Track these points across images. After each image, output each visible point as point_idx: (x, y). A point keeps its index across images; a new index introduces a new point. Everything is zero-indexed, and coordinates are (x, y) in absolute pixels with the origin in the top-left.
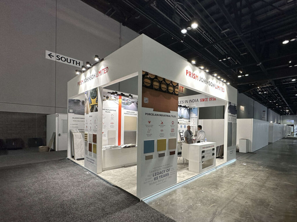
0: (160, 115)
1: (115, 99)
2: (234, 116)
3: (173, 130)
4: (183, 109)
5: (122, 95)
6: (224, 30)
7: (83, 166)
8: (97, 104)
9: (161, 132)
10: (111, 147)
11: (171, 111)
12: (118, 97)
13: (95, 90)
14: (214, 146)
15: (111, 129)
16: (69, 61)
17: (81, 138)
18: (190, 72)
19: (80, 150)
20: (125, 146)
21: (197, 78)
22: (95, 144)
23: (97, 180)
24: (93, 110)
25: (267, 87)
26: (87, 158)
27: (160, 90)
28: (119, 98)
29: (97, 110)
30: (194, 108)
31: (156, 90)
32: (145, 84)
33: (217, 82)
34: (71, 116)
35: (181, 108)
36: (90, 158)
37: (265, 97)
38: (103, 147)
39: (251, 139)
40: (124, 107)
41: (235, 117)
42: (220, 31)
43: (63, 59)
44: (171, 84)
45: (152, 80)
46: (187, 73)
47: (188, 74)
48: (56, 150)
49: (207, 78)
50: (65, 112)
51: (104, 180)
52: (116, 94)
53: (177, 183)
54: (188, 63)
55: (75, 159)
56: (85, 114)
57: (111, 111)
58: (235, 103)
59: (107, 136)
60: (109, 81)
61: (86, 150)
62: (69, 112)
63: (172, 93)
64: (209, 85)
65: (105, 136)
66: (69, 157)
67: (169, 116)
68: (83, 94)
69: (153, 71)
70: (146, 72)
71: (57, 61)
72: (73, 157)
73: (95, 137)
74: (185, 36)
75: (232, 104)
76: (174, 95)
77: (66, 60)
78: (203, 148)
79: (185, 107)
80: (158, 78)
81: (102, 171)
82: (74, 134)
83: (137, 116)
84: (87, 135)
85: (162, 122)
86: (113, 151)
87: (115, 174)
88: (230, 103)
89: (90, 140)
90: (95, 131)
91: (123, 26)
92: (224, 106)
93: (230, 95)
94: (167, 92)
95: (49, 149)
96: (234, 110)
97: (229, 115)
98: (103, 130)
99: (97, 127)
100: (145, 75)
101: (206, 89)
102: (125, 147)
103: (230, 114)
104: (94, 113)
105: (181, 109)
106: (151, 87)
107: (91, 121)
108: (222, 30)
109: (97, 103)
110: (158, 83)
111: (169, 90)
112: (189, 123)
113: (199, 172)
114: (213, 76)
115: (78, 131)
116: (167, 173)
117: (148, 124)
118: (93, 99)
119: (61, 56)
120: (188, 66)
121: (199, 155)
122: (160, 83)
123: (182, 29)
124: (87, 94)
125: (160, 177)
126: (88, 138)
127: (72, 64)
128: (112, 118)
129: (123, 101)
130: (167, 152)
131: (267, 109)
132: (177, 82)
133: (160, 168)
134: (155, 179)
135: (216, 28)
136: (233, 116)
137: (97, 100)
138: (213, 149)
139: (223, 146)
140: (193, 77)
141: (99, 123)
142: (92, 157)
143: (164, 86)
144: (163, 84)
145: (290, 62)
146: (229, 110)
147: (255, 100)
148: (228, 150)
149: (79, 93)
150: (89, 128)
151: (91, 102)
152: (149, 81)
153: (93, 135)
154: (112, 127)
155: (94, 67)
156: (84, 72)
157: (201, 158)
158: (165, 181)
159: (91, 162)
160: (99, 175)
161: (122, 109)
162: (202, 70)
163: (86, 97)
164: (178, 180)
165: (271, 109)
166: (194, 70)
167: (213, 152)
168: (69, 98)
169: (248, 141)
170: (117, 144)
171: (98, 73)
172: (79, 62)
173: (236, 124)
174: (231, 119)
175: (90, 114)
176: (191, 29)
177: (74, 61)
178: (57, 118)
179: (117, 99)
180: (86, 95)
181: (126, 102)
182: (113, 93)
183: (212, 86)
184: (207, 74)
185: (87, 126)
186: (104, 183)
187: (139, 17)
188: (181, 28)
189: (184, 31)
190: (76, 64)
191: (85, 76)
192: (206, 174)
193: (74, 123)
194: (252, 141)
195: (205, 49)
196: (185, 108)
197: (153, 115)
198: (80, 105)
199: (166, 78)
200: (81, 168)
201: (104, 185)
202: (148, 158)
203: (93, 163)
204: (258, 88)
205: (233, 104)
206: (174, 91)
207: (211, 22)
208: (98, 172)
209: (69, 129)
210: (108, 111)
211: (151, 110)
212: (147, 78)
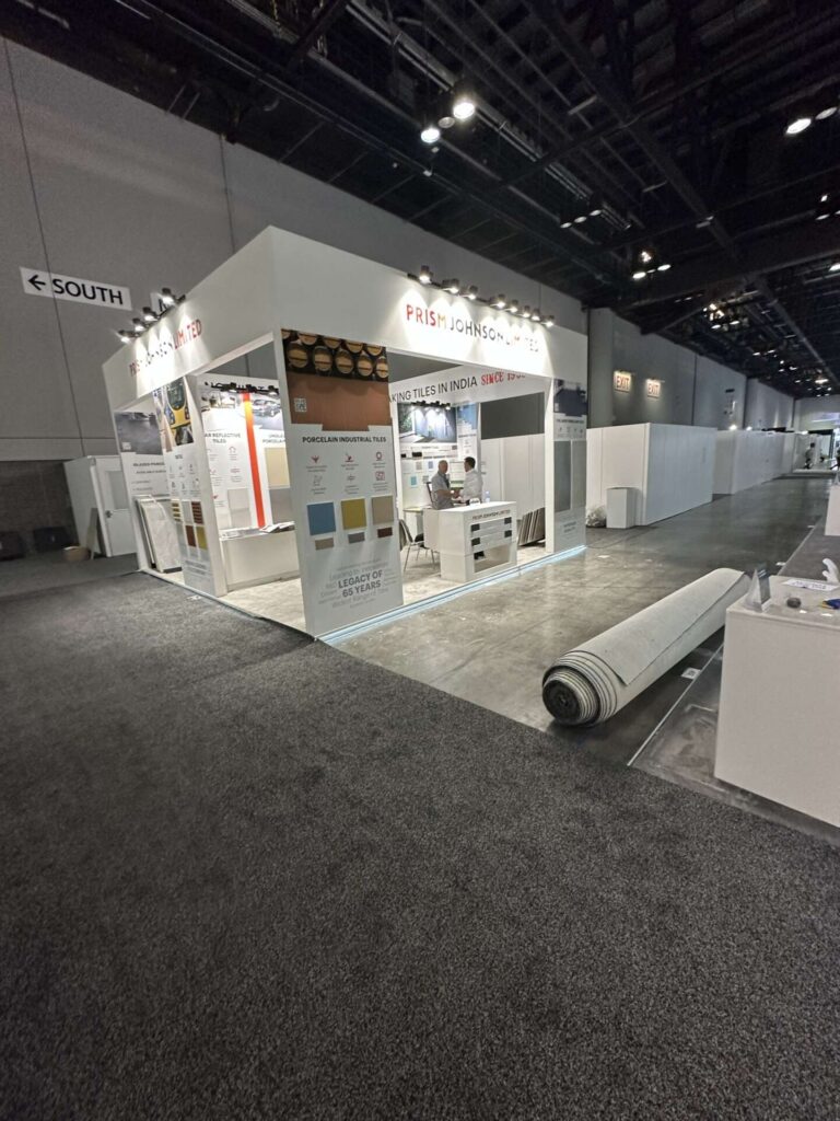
0: (343, 439)
1: (232, 402)
2: (577, 422)
3: (380, 476)
4: (432, 412)
5: (251, 389)
6: (576, 102)
7: (182, 583)
8: (189, 423)
9: (349, 483)
10: (240, 532)
11: (370, 427)
12: (241, 396)
13: (178, 384)
14: (508, 512)
15: (235, 486)
16: (90, 294)
17: (163, 518)
18: (418, 309)
19: (167, 548)
20: (274, 527)
21: (442, 323)
22: (200, 525)
23: (219, 610)
24: (181, 439)
25: (747, 302)
26: (187, 562)
27: (334, 372)
28: (244, 400)
29: (190, 440)
30: (466, 407)
31: (324, 374)
32: (294, 362)
33: (511, 324)
34: (129, 458)
35: (426, 409)
36: (195, 561)
37: (734, 339)
38: (221, 532)
39: (642, 486)
40: (259, 424)
41: (582, 422)
42: (561, 108)
43: (73, 289)
44: (364, 353)
45: (309, 349)
46: (409, 313)
47: (413, 317)
48: (109, 555)
49: (477, 317)
50: (113, 451)
51: (235, 609)
52: (233, 391)
53: (405, 604)
54: (411, 283)
55: (159, 571)
56: (164, 450)
57: (226, 439)
58: (577, 379)
59: (226, 503)
60: (207, 360)
61: (182, 544)
62: (123, 451)
63: (369, 378)
64: (482, 338)
65: (221, 504)
66: (144, 566)
67: (367, 440)
68: (149, 396)
69: (310, 327)
70: (291, 331)
71: (58, 296)
72: (154, 566)
73: (196, 507)
74: (435, 150)
75: (567, 386)
76: (379, 383)
77: (81, 290)
78: (475, 518)
79: (436, 405)
80: (326, 342)
81: (229, 592)
82: (145, 507)
83: (284, 445)
84: (177, 505)
85: (350, 458)
86: (249, 543)
87: (260, 595)
88: (560, 383)
89: (187, 517)
90: (196, 493)
91: (229, 145)
92: (543, 393)
93: (558, 357)
94: (355, 375)
95: (89, 552)
96: (574, 403)
97: (559, 421)
98: (215, 490)
99: (197, 483)
100: (290, 339)
101: (474, 351)
102: (277, 530)
103: (562, 416)
104: (185, 447)
105: (425, 413)
106: (310, 368)
107: (180, 468)
108: (568, 103)
109: (187, 422)
110: (327, 354)
111: (360, 371)
112: (452, 452)
113: (464, 578)
114: (496, 308)
115: (153, 499)
116: (375, 580)
117: (312, 463)
118: (175, 409)
119: (65, 279)
120: (412, 293)
121: (464, 537)
122: (333, 353)
123: (424, 127)
124: (160, 398)
125: (357, 589)
126: (181, 513)
127: (98, 301)
128: (233, 458)
129: (257, 408)
130: (369, 531)
131: (747, 382)
132: (380, 343)
133: (356, 568)
134: (345, 594)
135: (548, 96)
136: (571, 421)
137: (187, 413)
138: (508, 521)
139: (543, 510)
140: (430, 321)
141: (200, 472)
142: (199, 560)
143: (344, 362)
144: (342, 354)
145: (824, 198)
146: (557, 405)
147: (701, 354)
148: (556, 520)
149: (139, 396)
150: (179, 488)
151: (172, 419)
152: (301, 354)
153: (193, 504)
154: (234, 480)
155: (164, 322)
156: (140, 334)
157: (470, 543)
158: (372, 600)
159: (198, 571)
160: (222, 599)
161: (256, 429)
162: (457, 294)
163: (159, 404)
164: (407, 598)
165: (760, 381)
166: (429, 301)
167: (507, 527)
168: (115, 411)
169: (632, 494)
170: (255, 525)
171: (177, 335)
172: (119, 293)
173: (583, 444)
174: (564, 431)
175: (176, 450)
176: (454, 122)
177: (102, 290)
178: (92, 469)
179: (239, 402)
180: (156, 399)
181: (262, 407)
182: (225, 388)
183: (493, 339)
184: (476, 305)
185: (173, 484)
186: (236, 614)
187: (275, 105)
188: (419, 125)
189: (430, 135)
190: (112, 301)
191: (146, 346)
192: (487, 584)
193: (139, 477)
194: (645, 492)
195: (512, 188)
196: (437, 410)
197: (322, 440)
198: (145, 429)
199: (348, 337)
200: (177, 588)
201: (235, 618)
202: (320, 545)
203: (203, 573)
204: (713, 307)
205: (571, 383)
206: (374, 370)
207: (530, 79)
208: (218, 592)
209: (131, 494)
210: (219, 438)
211: (315, 430)
212: (297, 347)
